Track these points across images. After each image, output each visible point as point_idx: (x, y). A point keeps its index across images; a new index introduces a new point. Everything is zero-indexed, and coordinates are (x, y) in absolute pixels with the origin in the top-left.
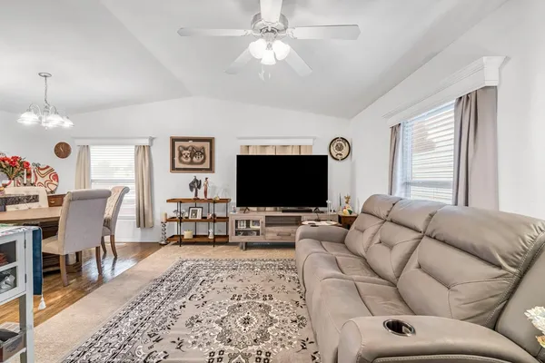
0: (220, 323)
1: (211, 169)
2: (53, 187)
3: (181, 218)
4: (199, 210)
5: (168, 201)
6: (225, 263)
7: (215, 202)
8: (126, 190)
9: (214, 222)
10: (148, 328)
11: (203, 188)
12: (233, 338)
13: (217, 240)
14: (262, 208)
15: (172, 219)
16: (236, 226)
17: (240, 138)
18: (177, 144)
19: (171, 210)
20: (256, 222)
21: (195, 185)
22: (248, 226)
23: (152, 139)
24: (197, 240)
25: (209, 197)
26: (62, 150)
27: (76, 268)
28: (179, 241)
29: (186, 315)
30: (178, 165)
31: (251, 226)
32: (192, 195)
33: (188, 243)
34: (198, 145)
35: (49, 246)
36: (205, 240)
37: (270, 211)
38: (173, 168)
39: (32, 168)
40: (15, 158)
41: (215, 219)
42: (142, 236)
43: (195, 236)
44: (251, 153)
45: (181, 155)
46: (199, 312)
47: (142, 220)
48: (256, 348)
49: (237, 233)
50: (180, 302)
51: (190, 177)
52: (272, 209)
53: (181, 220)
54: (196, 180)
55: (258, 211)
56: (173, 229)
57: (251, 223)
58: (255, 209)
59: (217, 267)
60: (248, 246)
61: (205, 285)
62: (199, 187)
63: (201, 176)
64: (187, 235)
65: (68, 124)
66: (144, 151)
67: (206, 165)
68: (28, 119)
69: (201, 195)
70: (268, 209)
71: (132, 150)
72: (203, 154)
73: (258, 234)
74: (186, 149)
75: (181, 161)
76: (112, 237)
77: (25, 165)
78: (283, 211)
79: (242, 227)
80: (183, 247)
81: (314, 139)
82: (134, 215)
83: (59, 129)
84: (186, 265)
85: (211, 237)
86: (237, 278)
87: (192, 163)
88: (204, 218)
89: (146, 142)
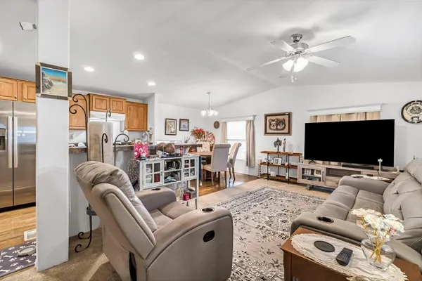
0: (270, 217)
1: (289, 133)
2: (213, 142)
3: (269, 163)
4: (280, 160)
5: (262, 152)
6: (289, 194)
7: (289, 155)
8: (240, 145)
9: (289, 168)
10: (237, 208)
11: (282, 145)
12: (273, 225)
13: (291, 180)
14: (327, 162)
15: (264, 163)
16: (303, 173)
17: (309, 111)
18: (268, 118)
19: (264, 158)
20: (319, 172)
21: (278, 143)
22: (312, 173)
23: (254, 116)
24: (279, 178)
25: (286, 151)
26: (217, 125)
27: (218, 181)
28: (268, 177)
29: (255, 209)
30: (268, 131)
31: (315, 174)
32: (275, 150)
33: (273, 179)
34: (280, 118)
35: (208, 168)
36: (283, 179)
37: (334, 165)
38: (266, 133)
39: (206, 134)
40: (200, 130)
41: (289, 167)
42: (249, 172)
43: (277, 176)
44: (319, 121)
45: (270, 125)
46: (262, 210)
47: (249, 163)
48: (282, 232)
49: (304, 177)
50: (255, 204)
51: (275, 138)
52: (336, 163)
53: (268, 164)
54: (278, 140)
55: (323, 164)
56: (265, 170)
57: (315, 172)
58: (321, 162)
59: (283, 194)
60: (312, 188)
61: (271, 201)
62: (280, 144)
63: (281, 138)
64: (273, 174)
65: (216, 113)
66: (251, 124)
67: (286, 131)
68: (203, 113)
69: (281, 150)
70: (332, 163)
71: (245, 123)
72: (284, 123)
73: (320, 181)
74: (273, 121)
75: (270, 129)
76: (233, 169)
77: (203, 132)
78: (343, 166)
79: (308, 173)
80: (269, 181)
81: (383, 104)
82: (245, 159)
83: (213, 116)
84: (266, 189)
85: (287, 178)
86: (293, 202)
87: (277, 129)
88: (283, 165)
89: (251, 118)
